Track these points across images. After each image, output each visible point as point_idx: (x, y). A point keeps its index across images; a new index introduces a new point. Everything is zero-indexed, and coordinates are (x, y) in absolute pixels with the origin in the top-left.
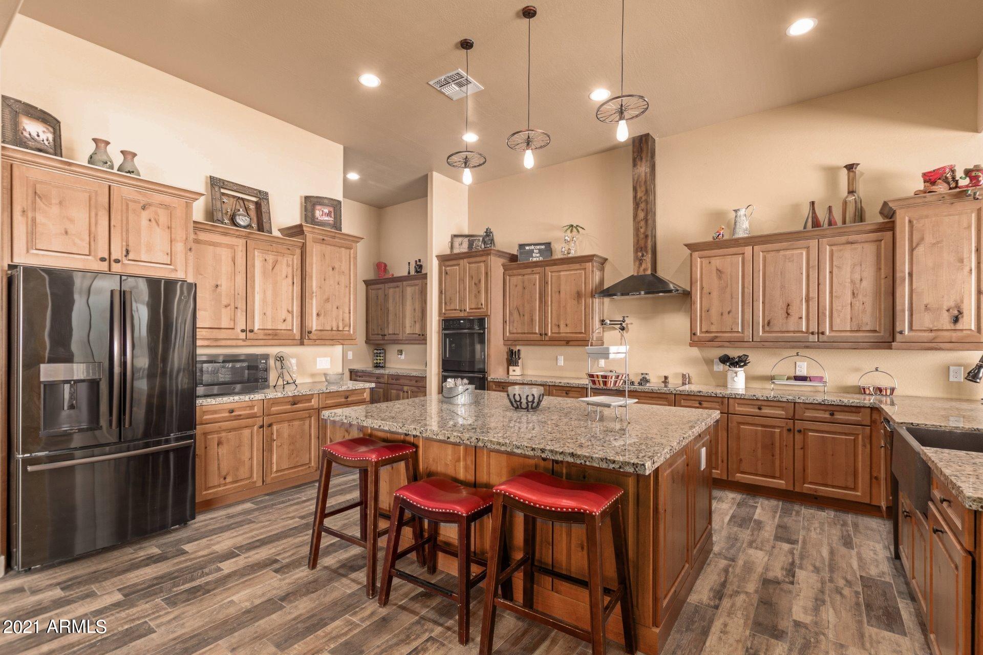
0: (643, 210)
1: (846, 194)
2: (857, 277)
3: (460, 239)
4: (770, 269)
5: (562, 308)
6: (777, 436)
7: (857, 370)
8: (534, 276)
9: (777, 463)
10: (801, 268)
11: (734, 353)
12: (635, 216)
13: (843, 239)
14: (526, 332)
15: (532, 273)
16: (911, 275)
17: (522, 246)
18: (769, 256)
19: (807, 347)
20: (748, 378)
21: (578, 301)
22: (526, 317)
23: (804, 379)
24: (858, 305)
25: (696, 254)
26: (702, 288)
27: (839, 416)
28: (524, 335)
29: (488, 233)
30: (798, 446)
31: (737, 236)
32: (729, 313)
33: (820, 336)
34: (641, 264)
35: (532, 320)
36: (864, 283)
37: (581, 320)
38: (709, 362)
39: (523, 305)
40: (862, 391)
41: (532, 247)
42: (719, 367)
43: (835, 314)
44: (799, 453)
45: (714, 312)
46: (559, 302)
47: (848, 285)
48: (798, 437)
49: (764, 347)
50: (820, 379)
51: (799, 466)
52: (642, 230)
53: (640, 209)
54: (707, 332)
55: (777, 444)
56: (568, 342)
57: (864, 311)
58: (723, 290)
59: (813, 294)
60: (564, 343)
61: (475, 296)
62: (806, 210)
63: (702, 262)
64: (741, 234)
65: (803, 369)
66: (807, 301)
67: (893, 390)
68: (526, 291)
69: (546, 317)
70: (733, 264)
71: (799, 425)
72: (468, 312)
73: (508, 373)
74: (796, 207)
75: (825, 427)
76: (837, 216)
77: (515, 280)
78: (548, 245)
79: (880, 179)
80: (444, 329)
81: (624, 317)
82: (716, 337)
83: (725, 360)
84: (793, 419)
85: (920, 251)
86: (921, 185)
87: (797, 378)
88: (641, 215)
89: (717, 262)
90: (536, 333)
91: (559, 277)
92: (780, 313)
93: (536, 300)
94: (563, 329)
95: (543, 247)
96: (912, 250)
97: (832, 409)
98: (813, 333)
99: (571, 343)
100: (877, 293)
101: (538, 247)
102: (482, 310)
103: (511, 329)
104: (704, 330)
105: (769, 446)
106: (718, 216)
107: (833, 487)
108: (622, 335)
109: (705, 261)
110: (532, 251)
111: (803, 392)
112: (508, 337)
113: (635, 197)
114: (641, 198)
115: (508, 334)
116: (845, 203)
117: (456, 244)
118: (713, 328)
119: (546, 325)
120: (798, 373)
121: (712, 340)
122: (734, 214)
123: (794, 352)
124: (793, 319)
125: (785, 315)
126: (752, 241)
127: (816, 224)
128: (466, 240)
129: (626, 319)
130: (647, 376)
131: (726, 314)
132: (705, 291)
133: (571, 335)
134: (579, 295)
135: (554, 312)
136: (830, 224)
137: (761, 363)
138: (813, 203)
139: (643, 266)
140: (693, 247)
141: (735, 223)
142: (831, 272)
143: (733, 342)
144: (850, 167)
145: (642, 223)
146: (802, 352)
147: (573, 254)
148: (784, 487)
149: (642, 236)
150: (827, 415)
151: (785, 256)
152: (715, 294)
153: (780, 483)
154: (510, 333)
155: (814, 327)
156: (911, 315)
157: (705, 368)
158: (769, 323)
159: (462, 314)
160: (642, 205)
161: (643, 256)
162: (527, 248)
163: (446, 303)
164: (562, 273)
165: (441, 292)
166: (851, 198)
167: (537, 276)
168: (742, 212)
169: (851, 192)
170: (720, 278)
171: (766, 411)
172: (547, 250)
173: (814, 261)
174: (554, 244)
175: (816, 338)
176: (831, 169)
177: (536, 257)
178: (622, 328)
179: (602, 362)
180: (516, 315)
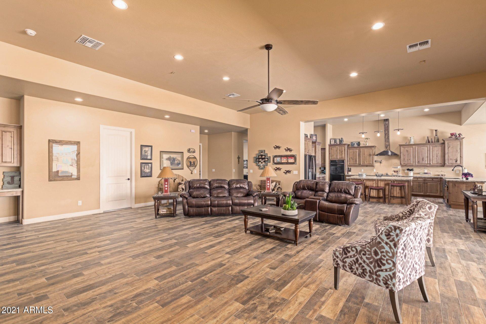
1: (435, 135)
2: (437, 153)
3: (332, 140)
4: (419, 151)
6: (421, 185)
7: (438, 171)
9: (421, 189)
10: (426, 151)
11: (410, 168)
12: (385, 137)
13: (435, 145)
14: (355, 163)
15: (356, 149)
16: (448, 153)
17: (352, 142)
18: (419, 148)
19: (427, 167)
20: (414, 174)
22: (354, 160)
23: (426, 173)
24: (437, 158)
25: (401, 147)
26: (403, 154)
27: (434, 180)
28: (353, 164)
29: (341, 139)
30: (426, 186)
31: (410, 143)
34: (386, 148)
35: (356, 161)
36: (439, 154)
37: (370, 161)
38: (404, 170)
39: (353, 157)
40: (439, 175)
42: (406, 171)
43: (433, 160)
44: (426, 187)
45: (406, 159)
46: (364, 157)
47: (436, 154)
48: (426, 184)
49: (417, 167)
50: (430, 173)
51: (426, 190)
55: (421, 186)
56: (367, 166)
57: (439, 160)
58: (408, 155)
61: (341, 155)
62: (426, 138)
64: (412, 142)
65: (426, 171)
66: (427, 157)
67: (445, 175)
68: (354, 153)
69: (360, 160)
70: (411, 149)
71: (426, 182)
72: (339, 159)
73: (348, 174)
74: (424, 137)
75: (431, 182)
76: (433, 140)
77: (350, 151)
78: (359, 142)
79: (442, 133)
80: (330, 163)
83: (408, 170)
84: (425, 181)
85: (449, 149)
86: (450, 136)
87: (425, 173)
88: (387, 137)
89: (406, 149)
90: (358, 164)
91: (364, 151)
92: (421, 160)
93: (357, 156)
94: (365, 163)
96: (448, 148)
97: (433, 178)
100: (441, 156)
101: (356, 143)
102: (343, 158)
103: (349, 163)
104: (403, 163)
105: (419, 186)
106: (406, 138)
107: (433, 193)
109: (404, 148)
110: (354, 144)
111: (426, 176)
112: (349, 165)
113: (385, 133)
116: (435, 138)
117: (331, 141)
118: (406, 163)
119: (360, 162)
120: (425, 172)
121: (406, 165)
122: (410, 138)
123: (424, 168)
124: (424, 161)
126: (415, 145)
127: (429, 142)
128: (334, 140)
129: (382, 160)
131: (409, 160)
133: (368, 164)
134: (370, 155)
135: (363, 159)
136: (432, 142)
137: (416, 170)
138: (428, 137)
139: (387, 149)
140: (400, 145)
141: (410, 140)
142: (432, 152)
143: (410, 166)
144: (436, 130)
145: (387, 139)
146: (426, 168)
147: (367, 145)
148: (423, 194)
149: (387, 142)
150: (432, 180)
151: (422, 148)
152: (406, 156)
153: (422, 193)
155: (429, 163)
156: (448, 160)
158: (419, 162)
159: (337, 159)
160: (387, 135)
161: (387, 146)
163: (331, 156)
165: (329, 154)
166: (436, 137)
167: (358, 150)
168: (412, 138)
169: (436, 135)
170: (407, 152)
171: (419, 179)
172: (359, 144)
173: (428, 149)
174: (360, 142)
175: (429, 165)
176: (432, 130)
177: (356, 145)
178: (380, 163)
179: (375, 170)
180: (351, 159)
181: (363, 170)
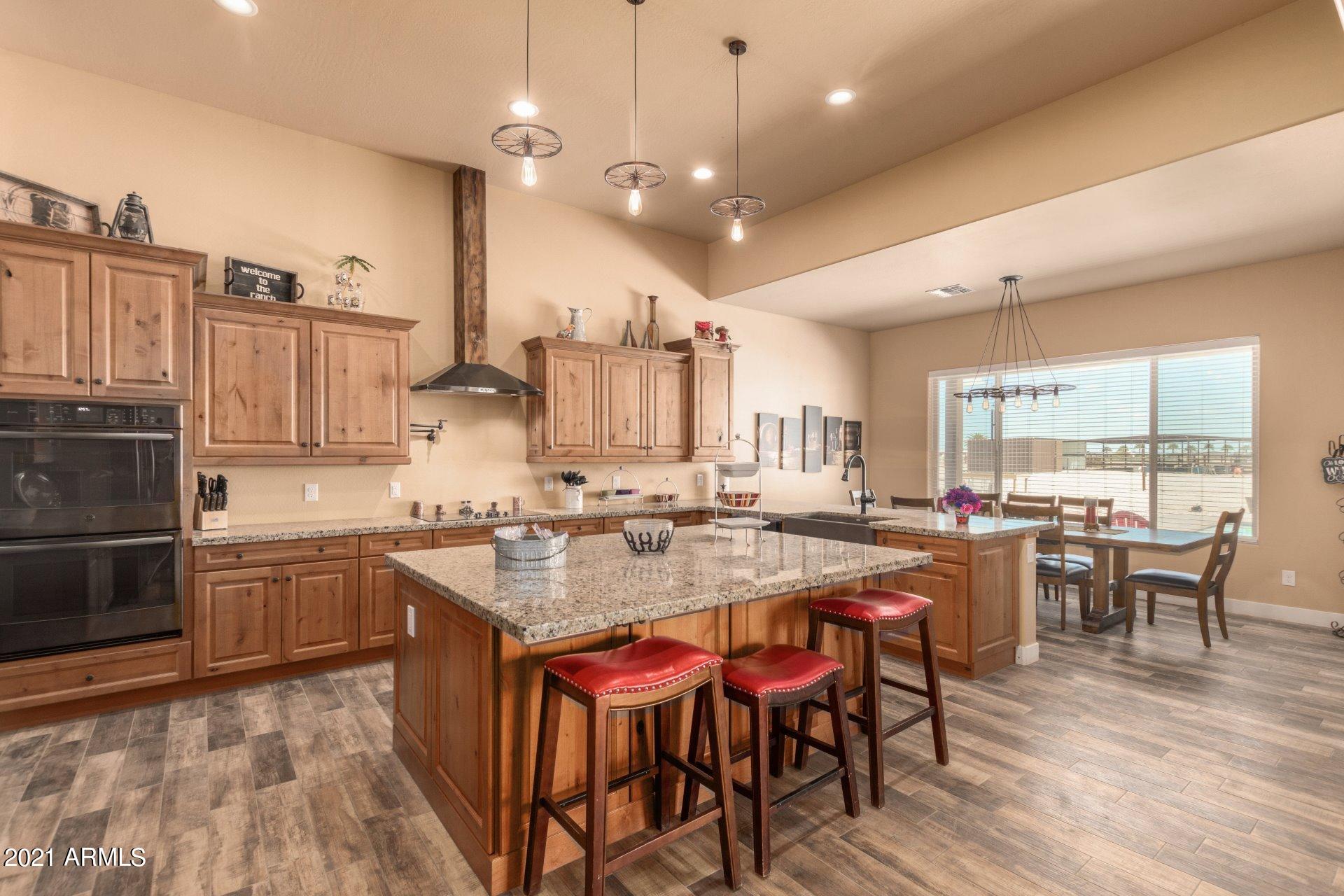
0: (477, 275)
2: (670, 399)
4: (614, 382)
5: (350, 400)
7: (651, 481)
8: (284, 332)
10: (636, 384)
12: (465, 279)
13: (662, 364)
14: (263, 439)
15: (280, 325)
16: (701, 401)
17: (230, 263)
18: (613, 371)
19: (640, 461)
21: (384, 391)
22: (262, 411)
23: (625, 492)
24: (671, 423)
26: (556, 393)
28: (259, 446)
29: (131, 202)
31: (578, 339)
32: (582, 424)
33: (649, 450)
34: (474, 349)
35: (279, 418)
36: (673, 405)
37: (390, 423)
38: (540, 481)
39: (255, 386)
41: (256, 272)
43: (657, 431)
45: (568, 422)
46: (345, 389)
47: (665, 406)
49: (603, 462)
50: (637, 491)
52: (477, 302)
53: (473, 271)
54: (561, 445)
56: (363, 459)
57: (673, 429)
58: (576, 396)
59: (644, 412)
60: (357, 460)
61: (142, 352)
62: (621, 328)
63: (555, 362)
64: (581, 337)
65: (625, 483)
66: (640, 417)
68: (262, 357)
69: (314, 413)
70: (584, 371)
72: (109, 388)
73: (198, 526)
78: (290, 278)
81: (440, 421)
82: (570, 451)
85: (706, 384)
86: (696, 331)
87: (619, 492)
88: (476, 281)
89: (570, 365)
90: (290, 442)
91: (343, 345)
92: (621, 427)
93: (289, 379)
94: (352, 435)
95: (277, 277)
96: (701, 383)
98: (644, 448)
99: (370, 461)
100: (682, 414)
101: (268, 275)
102: (163, 387)
103: (217, 431)
104: (558, 443)
106: (548, 310)
108: (429, 449)
109: (560, 362)
110: (254, 280)
112: (208, 450)
113: (466, 253)
114: (475, 256)
115: (207, 444)
118: (568, 441)
119: (314, 429)
121: (564, 455)
122: (569, 314)
124: (631, 433)
125: (625, 430)
126: (594, 348)
127: (636, 344)
128: (24, 195)
129: (443, 423)
130: (469, 505)
131: (577, 425)
132: (559, 397)
133: (369, 447)
134: (384, 381)
135: (333, 405)
137: (597, 480)
138: (628, 322)
139: (479, 352)
141: (574, 322)
142: (655, 392)
143: (581, 458)
144: (652, 299)
145: (477, 293)
149: (476, 310)
151: (624, 370)
152: (569, 401)
154: (213, 439)
155: (644, 442)
156: (702, 433)
157: (535, 488)
158: (613, 438)
159: (82, 391)
160: (477, 268)
161: (478, 337)
162: (245, 270)
164: (351, 339)
167: (293, 335)
168: (580, 313)
169: (653, 321)
170: (573, 384)
172: (287, 286)
173: (644, 382)
174: (299, 280)
175: (644, 452)
176: (636, 296)
177: (262, 293)
178: (430, 438)
179: (397, 489)
180: (232, 404)
181: (314, 493)
